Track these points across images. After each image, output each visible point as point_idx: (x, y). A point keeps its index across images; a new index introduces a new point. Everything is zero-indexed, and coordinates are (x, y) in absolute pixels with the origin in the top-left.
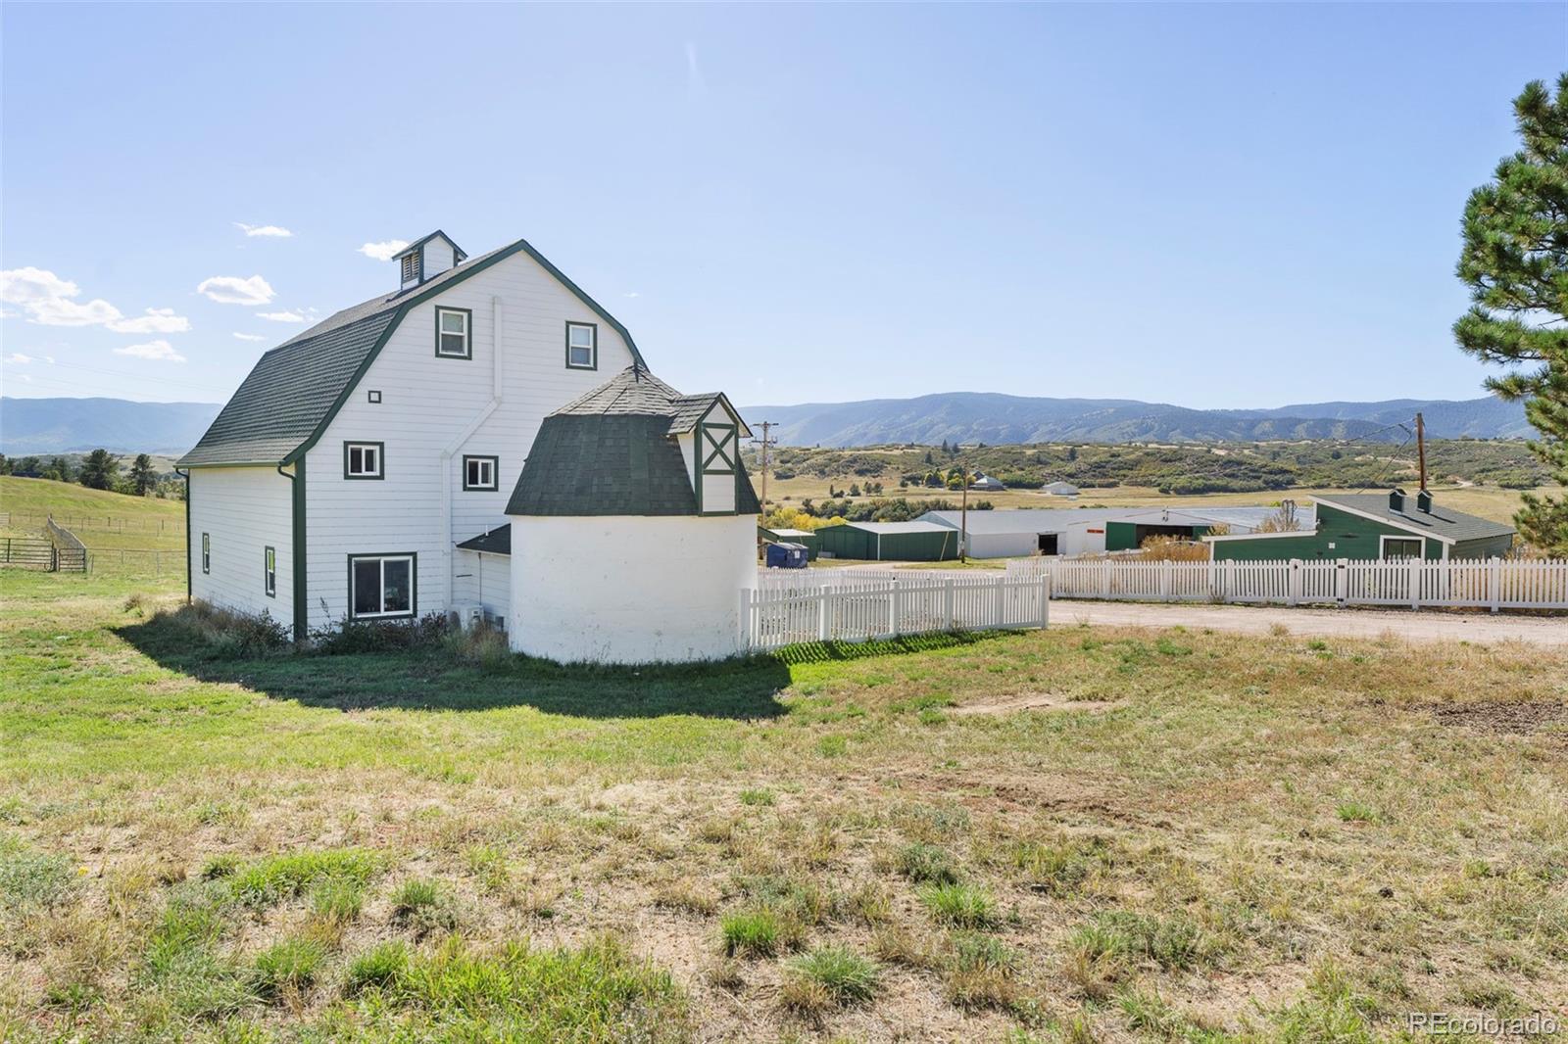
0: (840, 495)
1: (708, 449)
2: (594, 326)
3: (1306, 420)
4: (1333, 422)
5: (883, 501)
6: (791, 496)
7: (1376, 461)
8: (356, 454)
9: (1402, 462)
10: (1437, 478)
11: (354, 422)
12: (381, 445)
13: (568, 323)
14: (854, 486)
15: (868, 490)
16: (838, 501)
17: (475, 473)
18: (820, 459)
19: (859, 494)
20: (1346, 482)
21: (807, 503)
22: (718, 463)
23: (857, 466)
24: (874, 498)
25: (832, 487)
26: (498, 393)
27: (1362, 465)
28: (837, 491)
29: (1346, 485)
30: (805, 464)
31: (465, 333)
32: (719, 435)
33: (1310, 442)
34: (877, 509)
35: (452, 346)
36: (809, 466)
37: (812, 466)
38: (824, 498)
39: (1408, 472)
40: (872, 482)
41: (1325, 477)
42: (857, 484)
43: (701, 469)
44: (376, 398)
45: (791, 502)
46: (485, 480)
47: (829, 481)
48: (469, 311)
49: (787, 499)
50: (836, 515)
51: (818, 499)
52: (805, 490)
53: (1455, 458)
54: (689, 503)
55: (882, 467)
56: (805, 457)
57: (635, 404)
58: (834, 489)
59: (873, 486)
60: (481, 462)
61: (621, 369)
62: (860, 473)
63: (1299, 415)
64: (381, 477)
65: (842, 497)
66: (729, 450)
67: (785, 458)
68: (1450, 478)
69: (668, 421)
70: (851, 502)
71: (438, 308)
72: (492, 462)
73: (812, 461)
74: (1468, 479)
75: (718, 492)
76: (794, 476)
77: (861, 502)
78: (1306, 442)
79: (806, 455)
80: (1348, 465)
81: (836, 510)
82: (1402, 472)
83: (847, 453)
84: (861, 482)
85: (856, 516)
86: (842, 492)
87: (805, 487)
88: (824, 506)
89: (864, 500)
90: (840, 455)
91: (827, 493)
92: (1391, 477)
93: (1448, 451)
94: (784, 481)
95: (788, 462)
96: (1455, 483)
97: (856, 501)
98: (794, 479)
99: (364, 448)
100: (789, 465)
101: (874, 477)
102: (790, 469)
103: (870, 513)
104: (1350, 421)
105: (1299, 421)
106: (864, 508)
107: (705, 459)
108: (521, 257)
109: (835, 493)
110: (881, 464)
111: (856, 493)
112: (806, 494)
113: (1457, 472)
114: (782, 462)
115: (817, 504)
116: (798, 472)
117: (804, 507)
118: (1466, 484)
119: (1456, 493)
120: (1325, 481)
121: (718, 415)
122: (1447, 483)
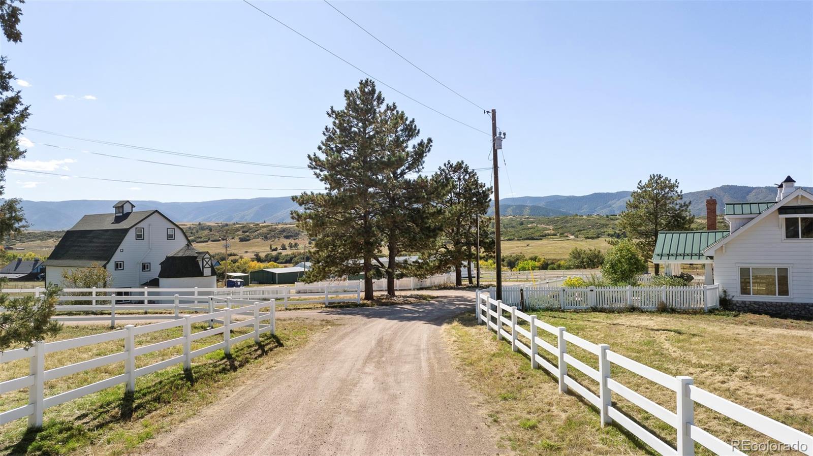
0: (276, 250)
1: (205, 263)
2: (174, 229)
3: (512, 206)
4: (524, 207)
5: (298, 252)
6: (249, 250)
7: (537, 226)
8: (117, 264)
9: (548, 227)
10: (560, 235)
11: (117, 257)
12: (123, 262)
13: (168, 229)
14: (283, 244)
15: (291, 246)
16: (274, 253)
17: (145, 267)
18: (265, 230)
19: (286, 249)
20: (521, 237)
21: (257, 255)
22: (207, 266)
23: (285, 234)
24: (294, 251)
25: (271, 246)
26: (150, 247)
27: (531, 229)
28: (274, 247)
29: (521, 238)
30: (256, 233)
31: (142, 234)
32: (207, 260)
33: (512, 217)
34: (295, 257)
35: (139, 237)
36: (259, 234)
37: (260, 234)
38: (267, 252)
39: (549, 232)
40: (293, 242)
41: (512, 235)
42: (285, 243)
43: (203, 267)
44: (122, 251)
45: (248, 254)
46: (147, 269)
47: (269, 242)
48: (143, 228)
49: (246, 252)
50: (272, 261)
51: (263, 252)
52: (256, 247)
53: (569, 225)
54: (201, 274)
55: (299, 234)
56: (257, 229)
57: (188, 254)
58: (272, 246)
59: (293, 244)
60: (146, 264)
61: (185, 245)
62: (287, 237)
63: (510, 203)
64: (123, 269)
65: (276, 251)
66: (210, 263)
67: (245, 229)
68: (566, 234)
69: (196, 257)
70: (281, 254)
71: (136, 228)
72: (149, 264)
73: (260, 231)
74: (572, 235)
75: (207, 271)
76: (250, 240)
77: (286, 253)
78: (510, 217)
79: (257, 227)
80: (525, 229)
81: (273, 258)
82: (546, 232)
83: (280, 226)
84: (287, 242)
85: (284, 261)
86: (277, 248)
87: (256, 246)
88: (267, 256)
89: (288, 252)
90: (275, 228)
91: (268, 249)
92: (541, 234)
93: (567, 222)
94: (244, 242)
95: (247, 232)
96: (567, 236)
97: (284, 253)
98: (250, 242)
99: (119, 263)
100: (247, 234)
101: (294, 239)
102: (248, 236)
103: (291, 259)
104: (532, 206)
105: (509, 206)
106: (288, 257)
107: (204, 265)
108: (156, 214)
109: (273, 248)
110: (298, 232)
111: (284, 248)
112: (257, 249)
113: (569, 232)
114: (243, 232)
115: (262, 255)
116: (252, 237)
117: (255, 257)
118: (572, 237)
119: (568, 241)
120: (512, 237)
121: (207, 256)
122: (564, 237)
